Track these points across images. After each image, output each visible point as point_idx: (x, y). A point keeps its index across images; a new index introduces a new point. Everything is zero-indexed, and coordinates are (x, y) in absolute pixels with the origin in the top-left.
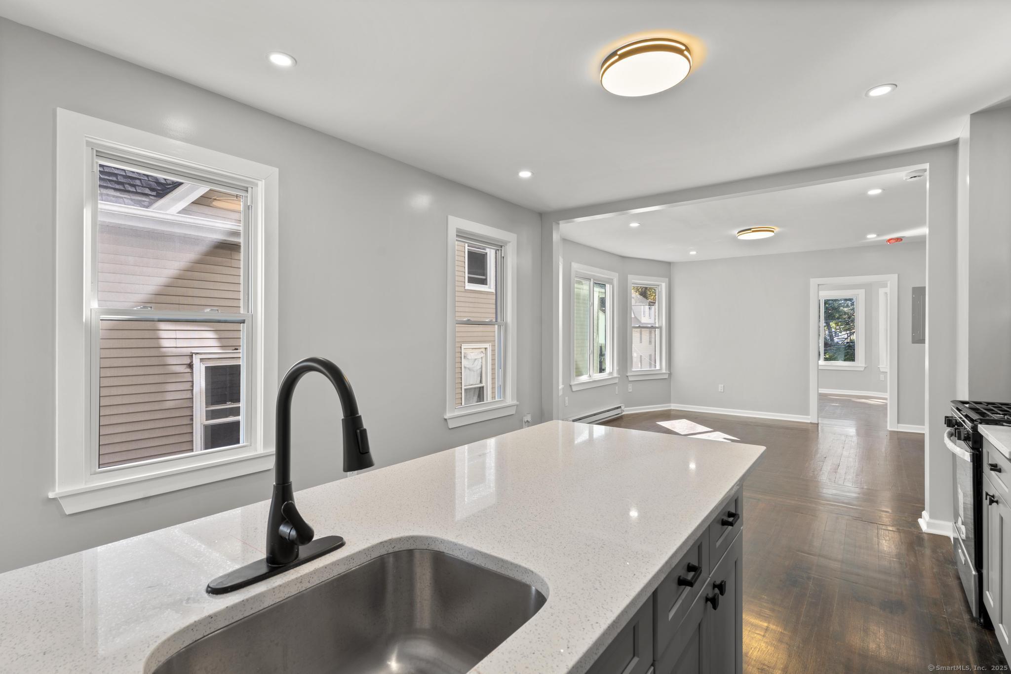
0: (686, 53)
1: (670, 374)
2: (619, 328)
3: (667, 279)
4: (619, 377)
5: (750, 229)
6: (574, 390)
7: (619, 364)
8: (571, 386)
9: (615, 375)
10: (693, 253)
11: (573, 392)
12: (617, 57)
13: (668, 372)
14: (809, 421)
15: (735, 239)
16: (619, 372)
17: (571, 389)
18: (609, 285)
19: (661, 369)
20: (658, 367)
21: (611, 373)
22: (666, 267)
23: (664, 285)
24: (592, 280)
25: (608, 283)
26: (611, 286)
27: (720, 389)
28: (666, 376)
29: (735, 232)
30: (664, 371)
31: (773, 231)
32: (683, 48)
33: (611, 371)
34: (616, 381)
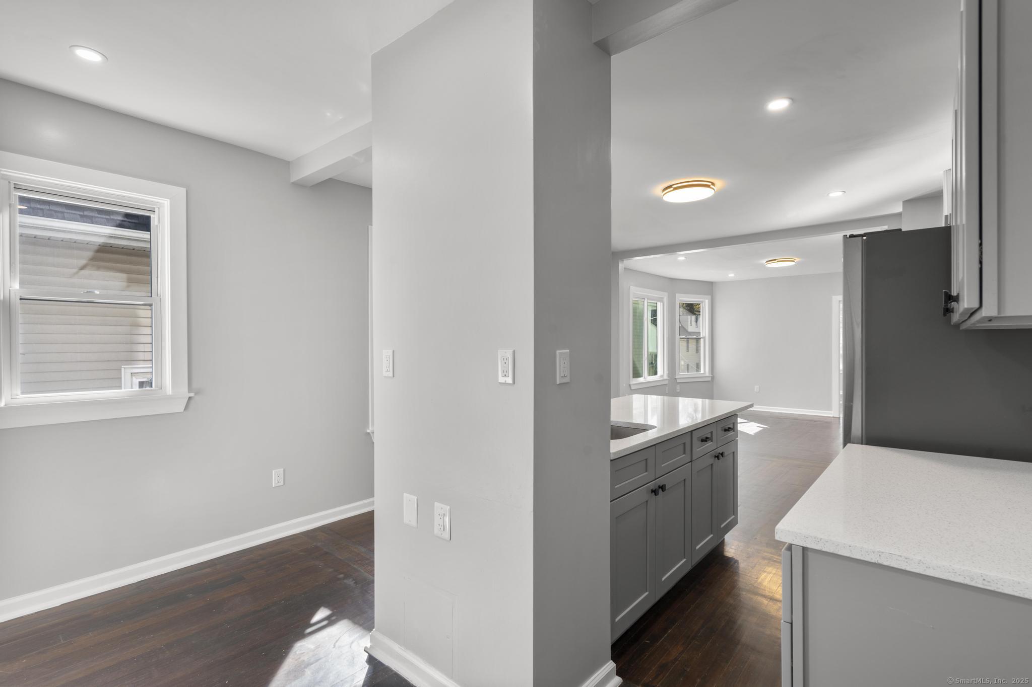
0: (712, 186)
1: (713, 378)
2: (668, 338)
3: (710, 296)
4: (668, 380)
5: (775, 260)
6: (632, 389)
7: (668, 369)
8: (630, 385)
9: (665, 377)
10: (731, 275)
11: (631, 390)
12: (672, 189)
13: (711, 375)
14: (832, 416)
15: (763, 265)
16: (669, 375)
17: (631, 388)
18: (660, 303)
19: (705, 373)
20: (702, 371)
21: (662, 376)
22: (709, 287)
23: (707, 301)
24: (646, 299)
25: (659, 301)
26: (662, 304)
27: (756, 389)
28: (709, 379)
29: (764, 261)
30: (707, 374)
31: (794, 261)
32: (710, 184)
33: (662, 374)
34: (666, 382)
